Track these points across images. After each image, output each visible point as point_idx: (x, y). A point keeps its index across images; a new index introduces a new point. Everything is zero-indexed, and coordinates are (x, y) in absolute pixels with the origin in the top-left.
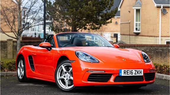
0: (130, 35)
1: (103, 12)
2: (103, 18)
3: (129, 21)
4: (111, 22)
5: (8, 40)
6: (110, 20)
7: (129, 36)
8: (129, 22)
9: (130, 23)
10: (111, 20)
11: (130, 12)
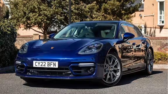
2: (126, 12)
3: (153, 14)
4: (135, 16)
6: (133, 14)
8: (153, 15)
10: (135, 14)
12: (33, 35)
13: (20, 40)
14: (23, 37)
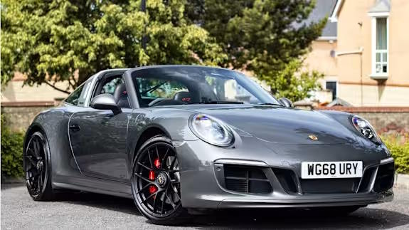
0: (362, 84)
1: (291, 27)
3: (359, 48)
5: (57, 100)
7: (359, 86)
8: (360, 51)
9: (361, 54)
11: (361, 25)
12: (52, 100)
13: (19, 113)
14: (27, 105)
